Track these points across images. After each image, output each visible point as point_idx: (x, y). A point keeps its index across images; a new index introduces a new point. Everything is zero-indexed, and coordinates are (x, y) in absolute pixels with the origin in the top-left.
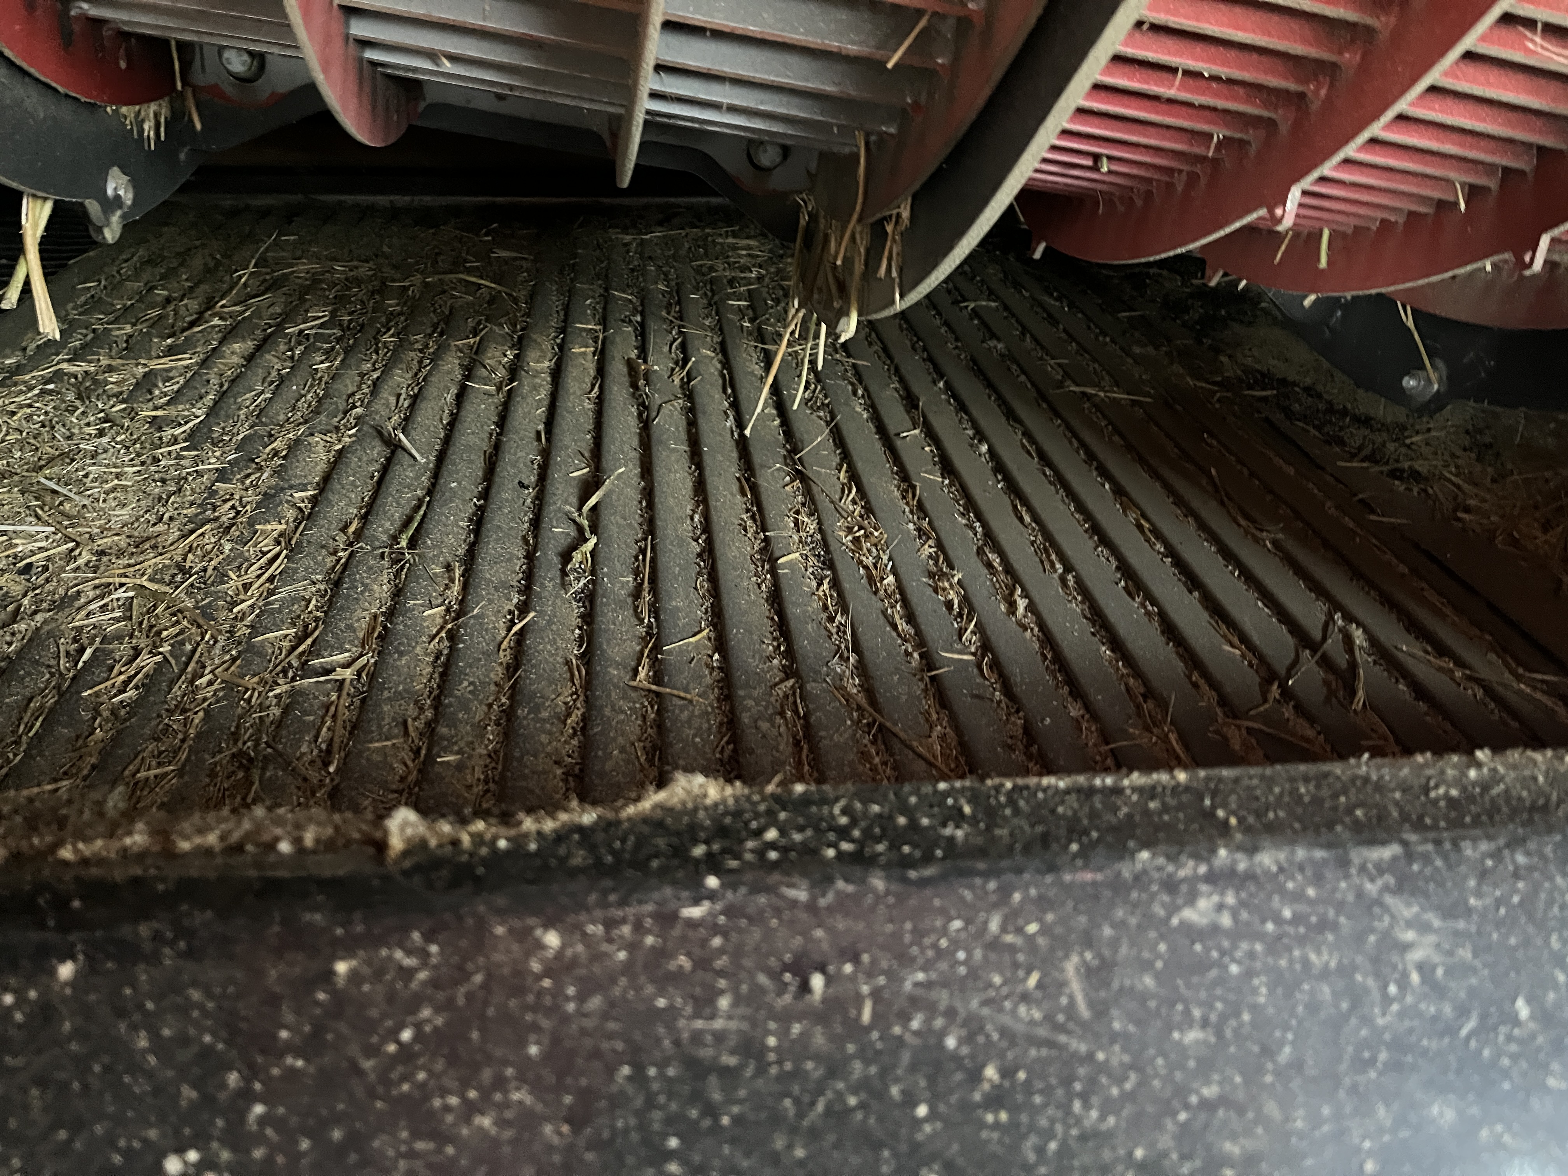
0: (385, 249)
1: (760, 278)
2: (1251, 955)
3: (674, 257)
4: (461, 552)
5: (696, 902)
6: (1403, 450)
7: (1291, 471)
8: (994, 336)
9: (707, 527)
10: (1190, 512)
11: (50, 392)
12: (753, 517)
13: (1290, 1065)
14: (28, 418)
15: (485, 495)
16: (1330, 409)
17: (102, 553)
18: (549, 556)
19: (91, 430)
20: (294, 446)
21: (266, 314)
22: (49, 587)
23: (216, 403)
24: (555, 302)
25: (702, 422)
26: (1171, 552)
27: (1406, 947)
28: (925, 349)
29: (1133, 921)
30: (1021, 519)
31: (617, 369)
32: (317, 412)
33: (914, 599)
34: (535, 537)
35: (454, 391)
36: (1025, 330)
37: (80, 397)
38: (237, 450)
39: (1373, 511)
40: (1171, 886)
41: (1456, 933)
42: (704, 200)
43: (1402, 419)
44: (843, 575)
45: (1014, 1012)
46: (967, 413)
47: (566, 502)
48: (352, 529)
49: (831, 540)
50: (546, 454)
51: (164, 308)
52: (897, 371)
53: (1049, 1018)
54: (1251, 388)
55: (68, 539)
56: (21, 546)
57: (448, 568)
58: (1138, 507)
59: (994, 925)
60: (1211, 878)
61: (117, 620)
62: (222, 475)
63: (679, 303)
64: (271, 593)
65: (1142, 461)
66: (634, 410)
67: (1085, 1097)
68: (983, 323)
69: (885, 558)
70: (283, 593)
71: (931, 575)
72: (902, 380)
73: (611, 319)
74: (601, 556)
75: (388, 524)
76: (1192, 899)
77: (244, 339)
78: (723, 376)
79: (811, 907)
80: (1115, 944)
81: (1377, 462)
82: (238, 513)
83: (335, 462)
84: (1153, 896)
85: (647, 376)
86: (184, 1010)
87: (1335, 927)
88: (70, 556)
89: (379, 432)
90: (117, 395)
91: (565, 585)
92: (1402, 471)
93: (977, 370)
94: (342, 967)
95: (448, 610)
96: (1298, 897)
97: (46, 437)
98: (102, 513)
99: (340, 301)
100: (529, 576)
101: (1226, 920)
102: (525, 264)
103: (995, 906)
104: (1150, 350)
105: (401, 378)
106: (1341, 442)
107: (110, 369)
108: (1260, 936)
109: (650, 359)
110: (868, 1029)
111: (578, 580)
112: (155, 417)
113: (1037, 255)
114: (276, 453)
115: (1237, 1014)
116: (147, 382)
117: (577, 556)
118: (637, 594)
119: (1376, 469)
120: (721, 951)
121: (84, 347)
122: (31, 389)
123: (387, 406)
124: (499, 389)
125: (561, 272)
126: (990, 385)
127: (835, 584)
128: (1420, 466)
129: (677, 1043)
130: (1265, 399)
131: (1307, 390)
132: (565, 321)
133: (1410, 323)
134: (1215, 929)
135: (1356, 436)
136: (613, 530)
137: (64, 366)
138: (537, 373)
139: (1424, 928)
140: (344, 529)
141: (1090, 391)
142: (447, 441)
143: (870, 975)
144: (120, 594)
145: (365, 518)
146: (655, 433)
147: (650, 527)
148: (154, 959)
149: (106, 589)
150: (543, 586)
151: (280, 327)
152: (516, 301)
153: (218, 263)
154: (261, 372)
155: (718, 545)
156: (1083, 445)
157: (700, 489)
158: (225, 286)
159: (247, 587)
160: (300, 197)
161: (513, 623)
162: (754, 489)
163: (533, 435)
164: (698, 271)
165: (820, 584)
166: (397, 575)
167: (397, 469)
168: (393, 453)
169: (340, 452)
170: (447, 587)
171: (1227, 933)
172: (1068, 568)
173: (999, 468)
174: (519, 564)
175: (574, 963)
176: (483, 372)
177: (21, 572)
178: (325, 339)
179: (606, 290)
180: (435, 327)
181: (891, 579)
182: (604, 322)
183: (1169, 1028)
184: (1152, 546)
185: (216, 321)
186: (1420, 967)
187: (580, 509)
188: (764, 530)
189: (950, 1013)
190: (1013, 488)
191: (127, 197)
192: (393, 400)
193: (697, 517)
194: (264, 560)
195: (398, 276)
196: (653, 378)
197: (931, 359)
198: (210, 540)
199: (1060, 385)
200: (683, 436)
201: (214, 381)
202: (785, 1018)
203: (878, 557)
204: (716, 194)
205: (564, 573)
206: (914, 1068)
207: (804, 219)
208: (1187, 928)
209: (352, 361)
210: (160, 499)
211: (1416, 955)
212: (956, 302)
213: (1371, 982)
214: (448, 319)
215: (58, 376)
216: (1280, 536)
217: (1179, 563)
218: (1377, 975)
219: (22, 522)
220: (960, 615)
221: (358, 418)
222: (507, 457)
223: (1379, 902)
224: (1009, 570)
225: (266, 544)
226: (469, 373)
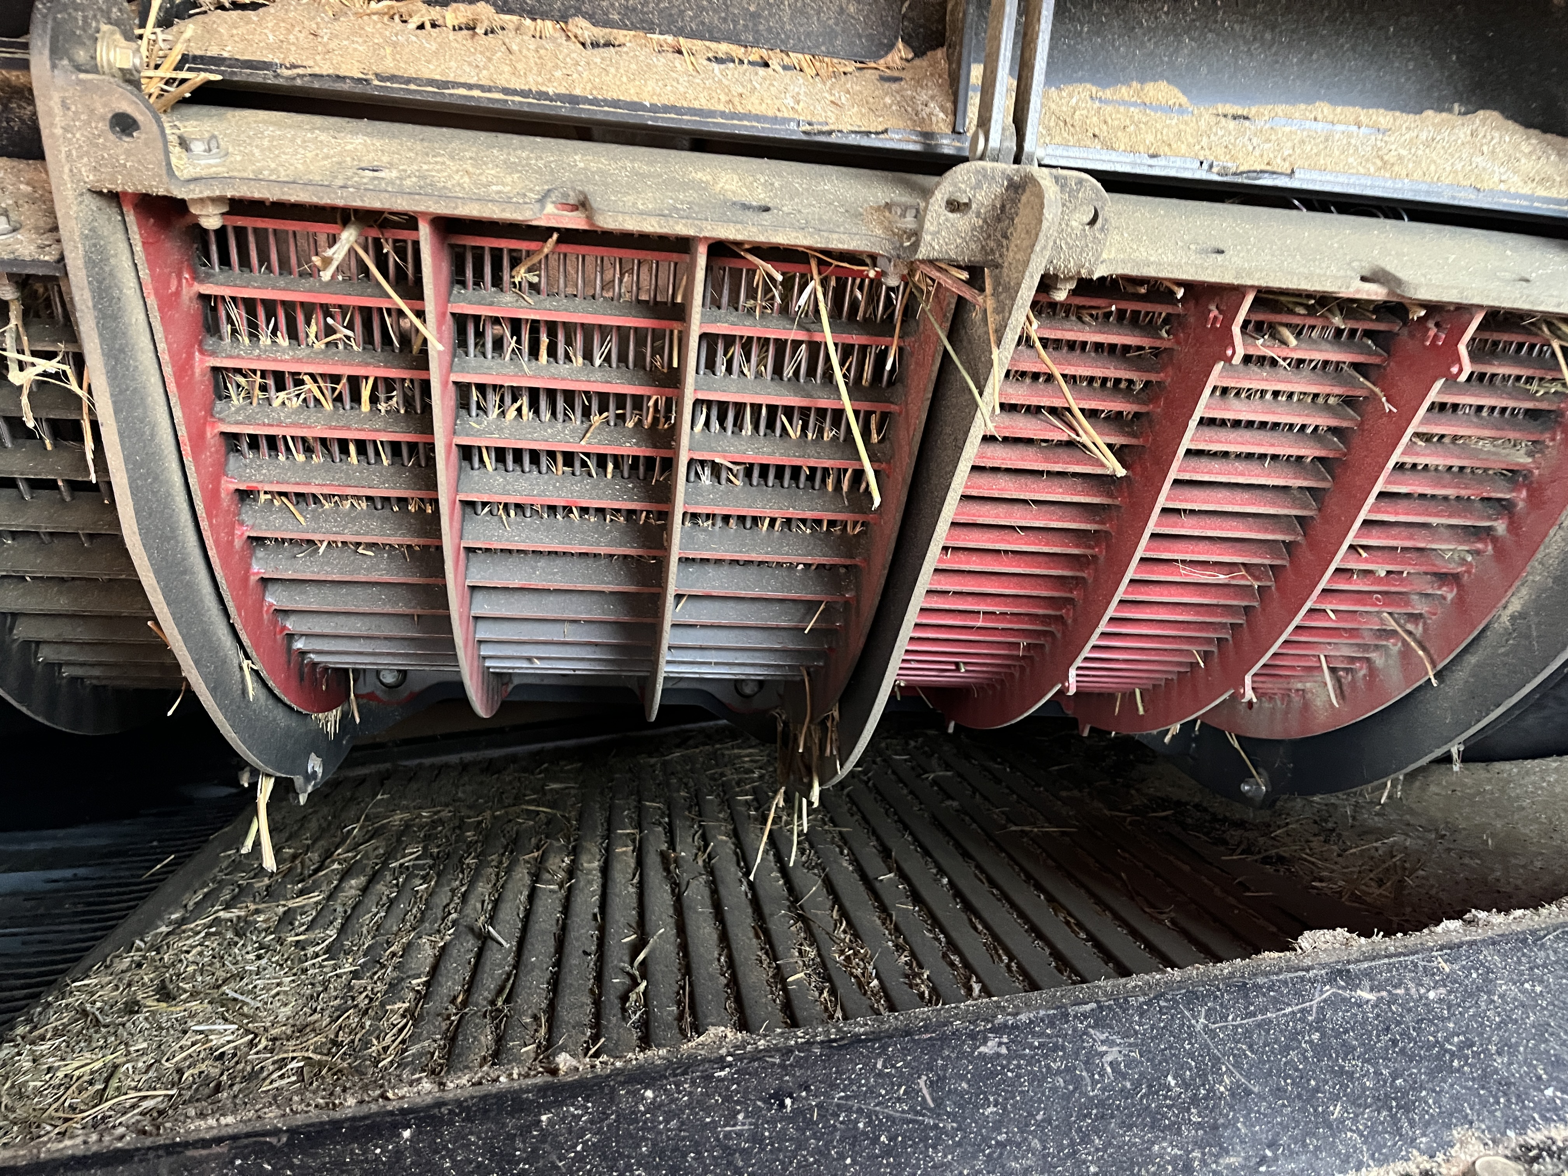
0: (460, 795)
1: (761, 777)
2: (1019, 1066)
3: (692, 771)
4: (543, 1006)
5: (722, 1069)
6: (1271, 842)
7: (1187, 868)
8: (950, 797)
9: (731, 963)
10: (1107, 907)
11: (214, 934)
12: (767, 953)
13: (1043, 1121)
14: (201, 954)
15: (558, 964)
16: (1215, 818)
17: (274, 1040)
18: (611, 999)
19: (252, 956)
20: (407, 948)
21: (372, 855)
22: (240, 1067)
23: (343, 925)
24: (599, 817)
25: (723, 891)
26: (1091, 937)
27: (1102, 1055)
28: (895, 813)
29: (953, 1055)
30: (976, 929)
31: (653, 861)
32: (422, 921)
33: (893, 994)
34: (599, 988)
35: (526, 893)
36: (975, 790)
37: (237, 934)
38: (365, 955)
39: (1249, 890)
40: (973, 1036)
41: (1130, 1045)
42: (712, 723)
43: (1267, 819)
44: (838, 983)
45: (893, 1107)
46: (931, 857)
47: (622, 961)
48: (459, 1000)
49: (827, 961)
50: (602, 929)
51: (293, 861)
52: (874, 833)
53: (912, 1109)
54: (1154, 811)
55: (248, 1032)
56: (215, 1040)
57: (536, 1018)
58: (1064, 908)
59: (879, 1065)
60: (994, 1030)
61: (294, 1083)
62: (355, 975)
63: (697, 804)
64: (404, 1051)
65: (1070, 876)
66: (668, 888)
67: (934, 1147)
68: (941, 788)
69: (870, 968)
70: (413, 1050)
71: (907, 976)
72: (879, 839)
73: (645, 824)
74: (651, 994)
75: (486, 994)
76: (985, 1042)
77: (358, 876)
78: (736, 854)
79: (782, 1066)
80: (944, 1068)
81: (1252, 854)
82: (371, 1000)
83: (440, 955)
84: (964, 1042)
85: (676, 861)
86: (467, 1146)
87: (1063, 1048)
88: (251, 1044)
89: (471, 929)
90: (266, 930)
91: (625, 1018)
92: (1271, 857)
93: (938, 823)
94: (544, 1118)
95: (538, 1047)
96: (1042, 1034)
97: (218, 965)
98: (271, 1012)
99: (428, 839)
100: (598, 1015)
101: (1004, 1050)
102: (573, 792)
103: (879, 1055)
104: (1076, 793)
105: (483, 889)
106: (1225, 843)
107: (257, 912)
108: (1023, 1057)
109: (678, 848)
110: (816, 1124)
111: (635, 1013)
112: (298, 942)
113: (951, 730)
114: (394, 954)
115: (1013, 1098)
116: (288, 918)
117: (633, 996)
118: (680, 1017)
119: (1250, 858)
120: (737, 1092)
121: (234, 898)
122: (199, 933)
123: (475, 909)
124: (561, 886)
125: (602, 793)
126: (948, 834)
127: (833, 992)
128: (1284, 852)
129: (717, 1139)
130: (1165, 818)
131: (1197, 806)
132: (609, 830)
133: (1236, 745)
134: (998, 1055)
135: (1234, 835)
136: (659, 976)
137: (221, 914)
138: (589, 872)
139: (1112, 1044)
140: (453, 1001)
141: (1027, 828)
142: (525, 930)
143: (816, 1096)
144: (294, 1065)
145: (468, 992)
146: (686, 902)
147: (687, 969)
148: (451, 1123)
149: (282, 1063)
150: (609, 1021)
151: (385, 864)
152: (568, 820)
153: (330, 824)
154: (375, 899)
155: (740, 976)
156: (1022, 869)
157: (724, 939)
158: (338, 840)
159: (385, 1049)
160: (388, 765)
161: (588, 1049)
162: (767, 932)
163: (590, 917)
164: (712, 778)
165: (821, 993)
166: (497, 1027)
167: (488, 954)
168: (484, 943)
169: (443, 948)
170: (536, 1031)
171: (1005, 1057)
172: (1011, 958)
173: (958, 894)
174: (589, 1009)
175: (661, 1104)
176: (546, 876)
177: (217, 1059)
178: (422, 868)
179: (639, 801)
180: (506, 848)
181: (875, 982)
182: (639, 826)
183: (977, 1107)
184: (1076, 934)
185: (336, 866)
186: (1111, 1064)
187: (632, 964)
188: (776, 959)
189: (860, 1111)
190: (969, 907)
191: (319, 771)
192: (479, 906)
193: (722, 959)
194: (395, 1030)
195: (472, 813)
196: (681, 862)
197: (901, 821)
198: (354, 1021)
199: (1004, 827)
200: (708, 902)
201: (340, 909)
202: (773, 1122)
203: (865, 968)
204: (718, 718)
205: (624, 1010)
206: (842, 1140)
207: (780, 727)
208: (983, 1056)
209: (444, 881)
210: (312, 996)
211: (1109, 1058)
212: (919, 776)
213: (1084, 1074)
214: (515, 841)
215: (217, 921)
216: (1173, 915)
217: (1098, 945)
218: (1088, 1071)
219: (214, 1023)
220: (930, 1001)
221: (454, 923)
222: (573, 934)
223: (1086, 1033)
224: (966, 965)
225: (395, 1019)
226: (536, 877)
